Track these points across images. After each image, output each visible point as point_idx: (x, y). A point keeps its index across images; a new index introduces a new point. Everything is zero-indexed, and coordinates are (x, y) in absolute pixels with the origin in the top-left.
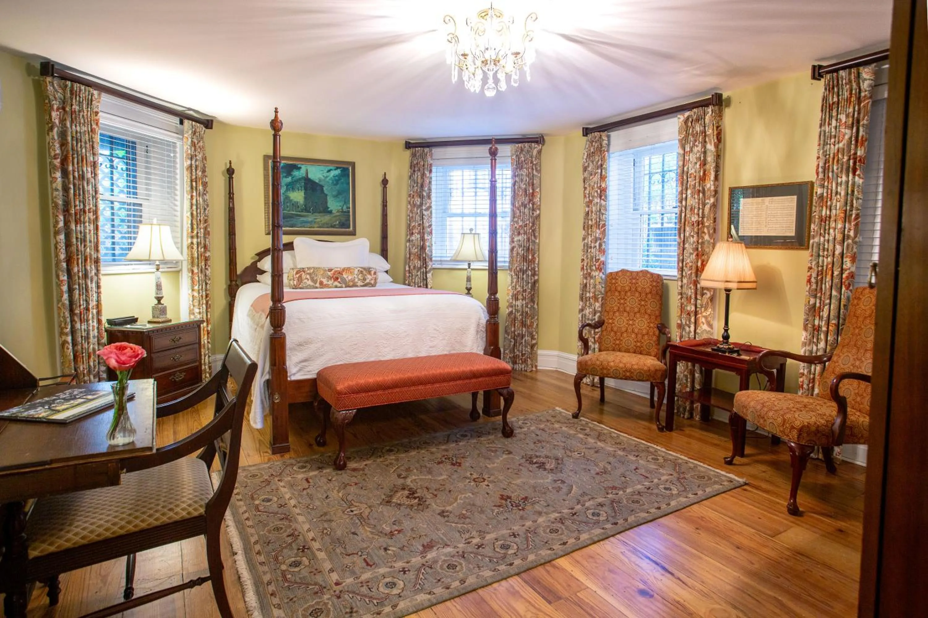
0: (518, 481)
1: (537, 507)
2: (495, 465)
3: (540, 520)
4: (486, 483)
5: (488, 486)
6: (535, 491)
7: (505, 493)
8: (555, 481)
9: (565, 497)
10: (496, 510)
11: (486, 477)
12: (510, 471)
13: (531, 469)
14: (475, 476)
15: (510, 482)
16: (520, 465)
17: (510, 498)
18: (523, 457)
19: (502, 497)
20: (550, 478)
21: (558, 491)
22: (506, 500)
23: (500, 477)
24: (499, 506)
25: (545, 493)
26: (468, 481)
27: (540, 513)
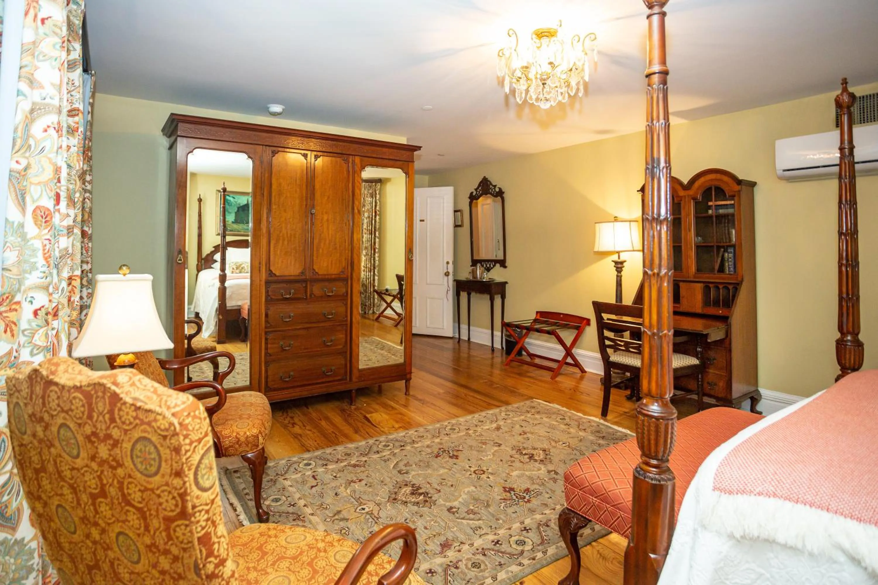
0: (442, 471)
1: (429, 450)
2: (466, 490)
3: (428, 442)
4: (472, 469)
5: (470, 467)
6: (428, 463)
7: (455, 461)
8: (407, 473)
9: (404, 458)
10: (461, 448)
11: (474, 475)
12: (450, 483)
13: (428, 486)
14: (484, 476)
15: (450, 470)
16: (439, 491)
17: (450, 457)
18: (435, 503)
19: (457, 457)
20: (410, 476)
21: (408, 462)
22: (453, 455)
23: (460, 476)
24: (458, 451)
25: (420, 461)
26: (490, 471)
27: (428, 446)
